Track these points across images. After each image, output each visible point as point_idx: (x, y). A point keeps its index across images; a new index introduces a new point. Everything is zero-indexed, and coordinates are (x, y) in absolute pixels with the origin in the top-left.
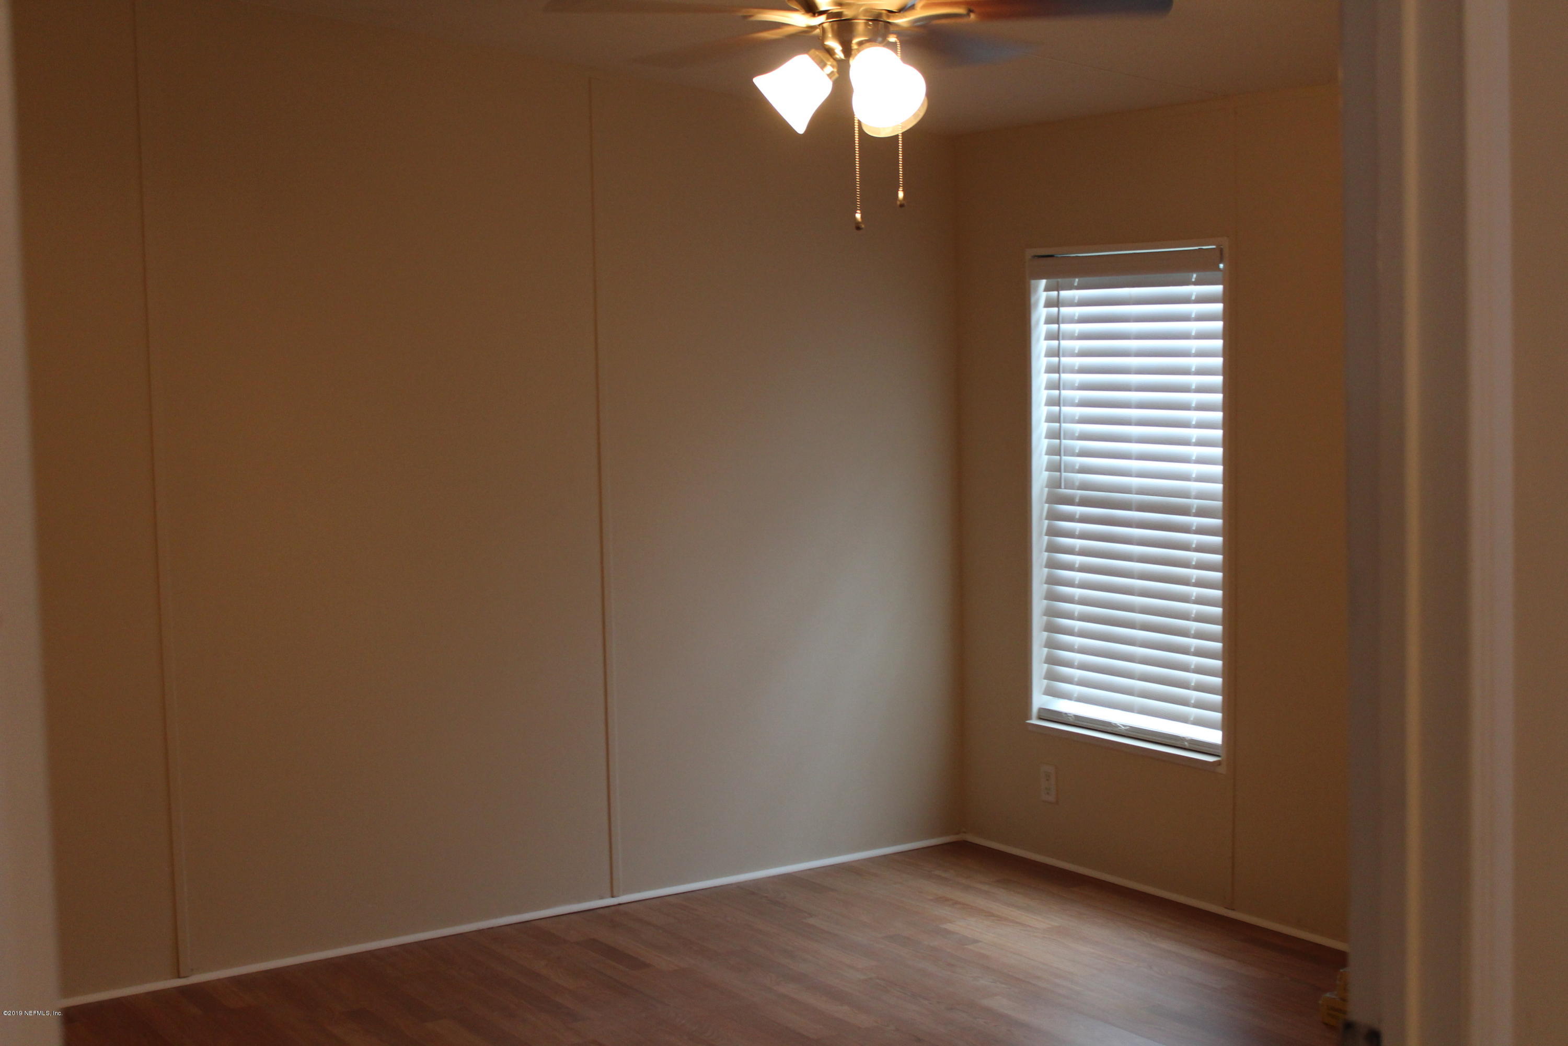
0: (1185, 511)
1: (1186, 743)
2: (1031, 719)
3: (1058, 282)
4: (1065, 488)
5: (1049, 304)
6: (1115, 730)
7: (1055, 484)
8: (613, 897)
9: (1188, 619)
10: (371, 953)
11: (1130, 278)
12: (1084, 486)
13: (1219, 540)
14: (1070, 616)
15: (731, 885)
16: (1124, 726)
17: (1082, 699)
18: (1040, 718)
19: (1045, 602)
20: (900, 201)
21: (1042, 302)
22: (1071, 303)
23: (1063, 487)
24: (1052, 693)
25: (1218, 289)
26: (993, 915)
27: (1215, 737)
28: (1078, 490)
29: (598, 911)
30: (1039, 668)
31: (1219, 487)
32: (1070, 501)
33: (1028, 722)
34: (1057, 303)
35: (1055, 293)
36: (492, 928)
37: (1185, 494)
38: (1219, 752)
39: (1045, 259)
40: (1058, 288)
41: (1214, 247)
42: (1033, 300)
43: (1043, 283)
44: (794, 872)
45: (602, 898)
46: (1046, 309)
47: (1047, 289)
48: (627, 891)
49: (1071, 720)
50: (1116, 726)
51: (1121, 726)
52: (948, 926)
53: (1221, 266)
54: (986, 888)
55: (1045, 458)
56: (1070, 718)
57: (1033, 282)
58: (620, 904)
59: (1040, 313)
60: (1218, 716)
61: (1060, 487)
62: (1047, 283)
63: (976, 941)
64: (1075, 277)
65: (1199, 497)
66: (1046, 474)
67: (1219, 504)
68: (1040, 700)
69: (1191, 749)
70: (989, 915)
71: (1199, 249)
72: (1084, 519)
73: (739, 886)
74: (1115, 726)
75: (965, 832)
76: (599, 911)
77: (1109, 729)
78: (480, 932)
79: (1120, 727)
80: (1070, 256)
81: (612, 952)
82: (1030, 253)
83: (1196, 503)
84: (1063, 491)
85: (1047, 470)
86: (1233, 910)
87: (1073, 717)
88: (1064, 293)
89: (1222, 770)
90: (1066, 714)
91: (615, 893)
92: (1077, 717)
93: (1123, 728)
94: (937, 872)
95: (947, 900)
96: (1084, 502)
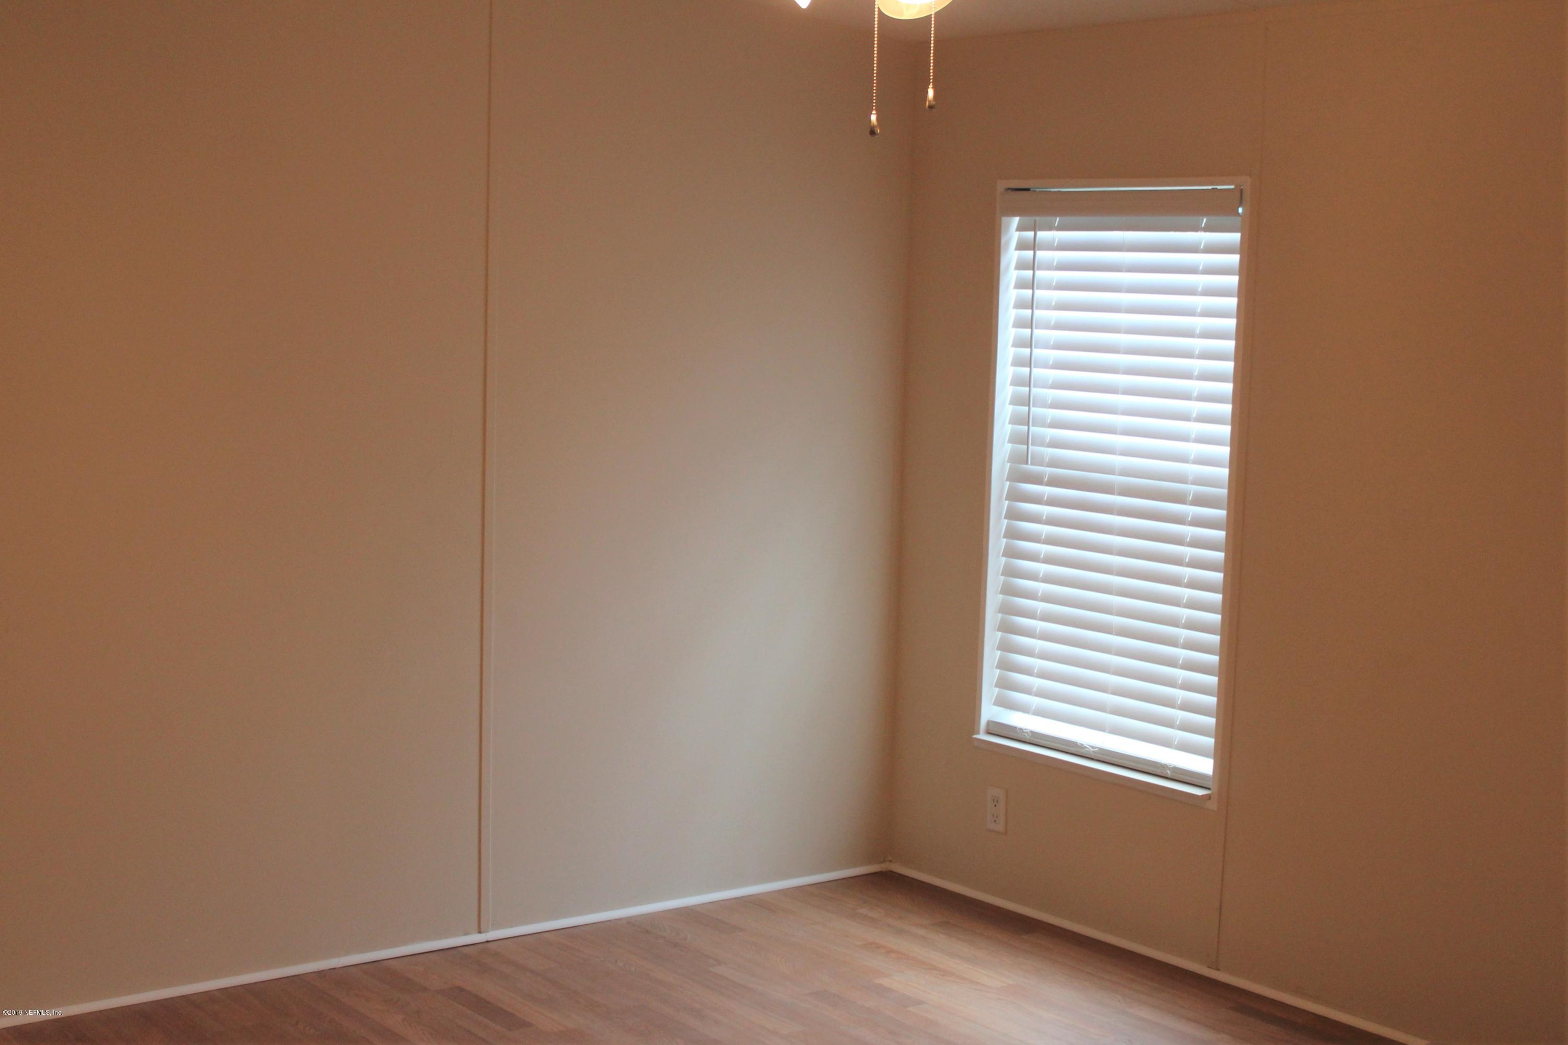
0: (1179, 498)
1: (1169, 772)
2: (978, 733)
3: (1035, 221)
4: (1031, 465)
5: (1021, 246)
6: (1082, 752)
7: (1020, 459)
8: (480, 932)
9: (1177, 626)
10: (186, 999)
11: (1123, 219)
12: (1054, 463)
13: (1221, 534)
14: (1031, 615)
15: (620, 919)
16: (1092, 747)
17: (1040, 713)
18: (989, 733)
19: (1001, 596)
20: (930, 102)
21: (1013, 244)
22: (1050, 247)
23: (1029, 463)
24: (1003, 703)
25: (1236, 237)
26: (934, 968)
27: (1205, 766)
28: (1047, 466)
29: (460, 949)
30: (990, 674)
31: (1224, 472)
32: (1036, 479)
33: (975, 736)
34: (1033, 246)
35: (1031, 234)
36: (334, 969)
37: (1182, 479)
38: (1209, 784)
39: (1018, 192)
40: (1035, 229)
41: (1232, 187)
42: (1003, 241)
43: (1016, 220)
44: (692, 906)
45: (466, 934)
46: (1017, 252)
47: (1020, 228)
48: (497, 926)
49: (1027, 737)
50: (1082, 746)
51: (1088, 746)
52: (885, 982)
53: (1240, 210)
54: (922, 932)
55: (1009, 428)
56: (1025, 734)
57: (1005, 220)
58: (488, 942)
59: (1010, 256)
60: (1210, 741)
61: (1027, 463)
62: (1020, 220)
63: (919, 1002)
64: (1058, 216)
65: (1197, 482)
66: (1008, 447)
67: (1224, 492)
68: (989, 712)
69: (1174, 778)
70: (931, 968)
71: (1213, 189)
72: (1053, 502)
73: (630, 922)
74: (1080, 747)
75: (890, 861)
76: (466, 950)
77: (1073, 750)
78: (320, 974)
79: (1089, 749)
80: (1050, 191)
81: (481, 1005)
82: (1002, 185)
83: (1193, 489)
84: (1030, 467)
85: (1009, 442)
86: (1219, 970)
87: (1030, 734)
88: (1042, 235)
89: (1212, 805)
90: (1021, 729)
91: (482, 930)
92: (1033, 733)
93: (1091, 749)
94: (863, 911)
95: (878, 946)
96: (1055, 482)
